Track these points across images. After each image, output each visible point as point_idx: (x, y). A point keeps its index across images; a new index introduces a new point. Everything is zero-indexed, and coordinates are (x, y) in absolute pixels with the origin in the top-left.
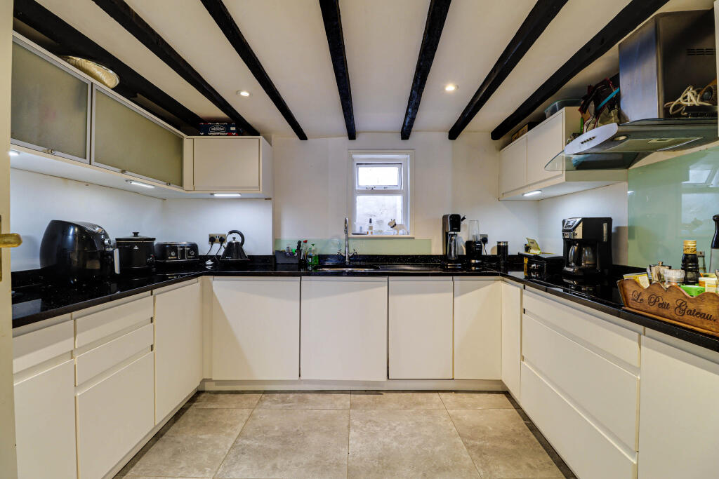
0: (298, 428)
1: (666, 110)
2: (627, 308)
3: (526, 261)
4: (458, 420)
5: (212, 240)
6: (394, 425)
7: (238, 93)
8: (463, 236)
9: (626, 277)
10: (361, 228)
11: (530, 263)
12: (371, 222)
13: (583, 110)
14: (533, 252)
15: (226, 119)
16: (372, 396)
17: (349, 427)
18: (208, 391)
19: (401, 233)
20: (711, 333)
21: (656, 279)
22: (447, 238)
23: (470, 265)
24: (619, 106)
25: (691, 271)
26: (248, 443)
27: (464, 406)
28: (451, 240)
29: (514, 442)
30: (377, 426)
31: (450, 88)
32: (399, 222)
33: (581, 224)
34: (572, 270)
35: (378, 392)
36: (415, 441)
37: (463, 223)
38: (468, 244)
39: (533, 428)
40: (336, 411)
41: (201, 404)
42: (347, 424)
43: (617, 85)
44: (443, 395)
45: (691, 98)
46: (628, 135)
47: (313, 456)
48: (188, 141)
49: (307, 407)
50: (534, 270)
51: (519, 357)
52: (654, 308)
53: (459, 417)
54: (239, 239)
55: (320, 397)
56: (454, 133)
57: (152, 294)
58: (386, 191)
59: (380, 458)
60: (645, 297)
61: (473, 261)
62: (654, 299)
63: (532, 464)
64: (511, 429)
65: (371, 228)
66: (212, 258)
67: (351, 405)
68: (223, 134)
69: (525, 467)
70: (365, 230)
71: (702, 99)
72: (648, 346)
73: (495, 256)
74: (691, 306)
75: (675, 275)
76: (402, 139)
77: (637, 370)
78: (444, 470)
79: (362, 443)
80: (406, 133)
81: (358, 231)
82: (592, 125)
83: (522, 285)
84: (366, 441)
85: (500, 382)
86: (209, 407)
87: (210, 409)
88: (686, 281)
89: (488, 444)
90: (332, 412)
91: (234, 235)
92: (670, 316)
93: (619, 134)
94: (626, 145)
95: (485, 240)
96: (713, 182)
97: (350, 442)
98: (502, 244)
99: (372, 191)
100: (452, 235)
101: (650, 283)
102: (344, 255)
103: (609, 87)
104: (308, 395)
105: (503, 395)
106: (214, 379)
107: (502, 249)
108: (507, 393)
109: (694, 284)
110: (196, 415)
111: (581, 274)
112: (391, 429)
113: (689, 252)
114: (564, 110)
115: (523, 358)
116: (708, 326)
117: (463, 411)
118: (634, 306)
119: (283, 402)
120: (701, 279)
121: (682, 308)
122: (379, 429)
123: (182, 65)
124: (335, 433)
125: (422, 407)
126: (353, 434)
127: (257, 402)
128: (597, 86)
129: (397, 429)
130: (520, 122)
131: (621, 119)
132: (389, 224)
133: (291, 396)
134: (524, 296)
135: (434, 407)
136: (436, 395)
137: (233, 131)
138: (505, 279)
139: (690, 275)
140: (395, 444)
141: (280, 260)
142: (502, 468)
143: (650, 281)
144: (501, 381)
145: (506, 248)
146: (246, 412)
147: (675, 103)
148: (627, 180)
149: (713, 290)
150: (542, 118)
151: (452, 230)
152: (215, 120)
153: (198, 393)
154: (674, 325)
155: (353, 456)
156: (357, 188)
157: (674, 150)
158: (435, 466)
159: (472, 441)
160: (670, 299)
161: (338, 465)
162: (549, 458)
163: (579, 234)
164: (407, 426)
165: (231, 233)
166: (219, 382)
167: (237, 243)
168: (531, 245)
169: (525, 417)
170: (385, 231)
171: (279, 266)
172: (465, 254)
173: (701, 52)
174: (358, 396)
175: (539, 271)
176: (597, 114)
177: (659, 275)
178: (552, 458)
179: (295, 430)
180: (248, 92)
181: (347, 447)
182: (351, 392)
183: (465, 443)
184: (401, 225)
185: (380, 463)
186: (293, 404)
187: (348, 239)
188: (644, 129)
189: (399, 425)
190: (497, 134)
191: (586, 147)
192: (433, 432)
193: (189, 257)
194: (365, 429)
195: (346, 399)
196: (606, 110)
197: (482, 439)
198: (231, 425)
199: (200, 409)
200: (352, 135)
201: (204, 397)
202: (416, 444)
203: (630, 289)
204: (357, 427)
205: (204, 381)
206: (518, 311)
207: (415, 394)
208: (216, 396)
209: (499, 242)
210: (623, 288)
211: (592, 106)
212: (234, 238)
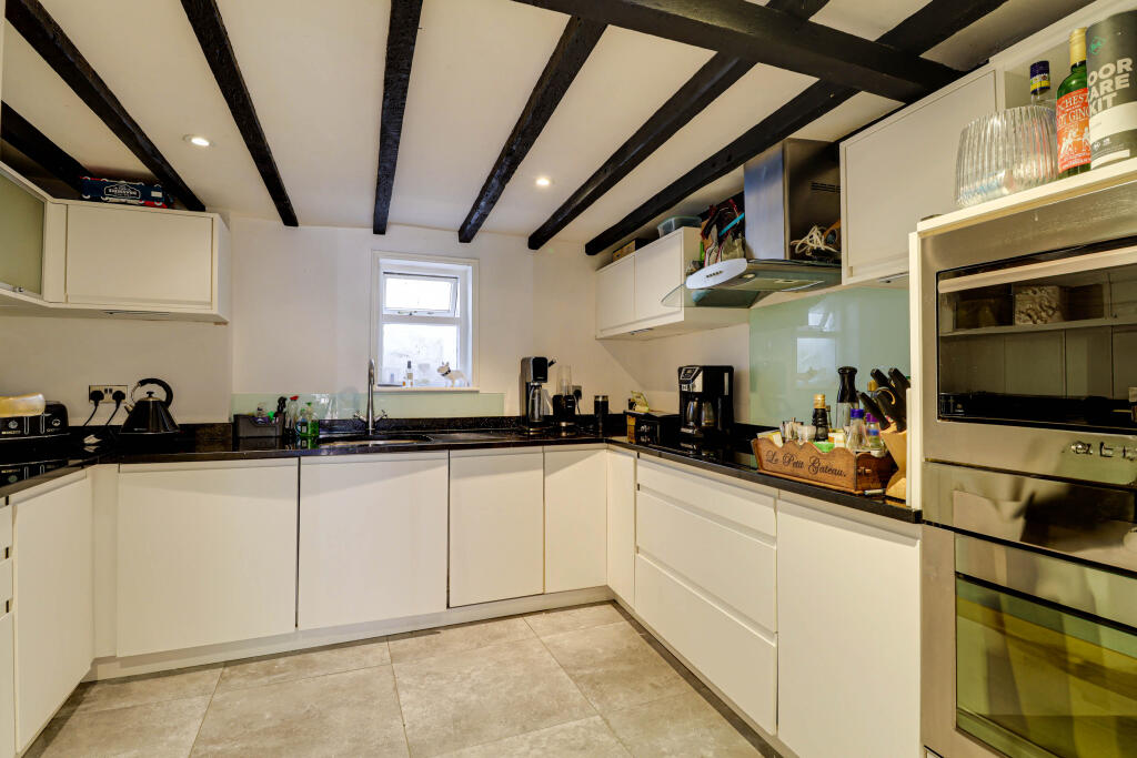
0: (308, 707)
1: (792, 248)
2: (762, 471)
3: (631, 422)
4: (557, 647)
5: (96, 396)
6: (467, 671)
7: (186, 138)
8: (551, 388)
9: (760, 435)
10: (392, 376)
11: (638, 426)
12: (409, 366)
13: (705, 234)
14: (640, 409)
15: (145, 175)
16: (424, 638)
17: (395, 689)
18: (104, 681)
19: (458, 384)
20: (842, 489)
21: (789, 436)
22: (528, 393)
23: (560, 429)
24: (744, 235)
25: (821, 426)
26: (219, 748)
27: (562, 629)
28: (534, 396)
29: (631, 662)
30: (442, 679)
31: (543, 182)
32: (453, 368)
33: (701, 374)
34: (690, 431)
35: (432, 631)
36: (502, 687)
37: (550, 370)
38: (556, 400)
39: (651, 639)
40: (368, 671)
41: (96, 702)
42: (390, 686)
43: (741, 209)
44: (530, 619)
45: (815, 240)
46: (756, 273)
47: (346, 743)
48: (55, 208)
49: (316, 673)
50: (643, 434)
51: (633, 549)
52: (789, 469)
53: (558, 644)
54: (160, 394)
55: (335, 654)
56: (537, 240)
57: (7, 503)
58: (431, 319)
59: (456, 720)
60: (780, 457)
61: (564, 424)
62: (789, 459)
63: (656, 683)
64: (625, 647)
65: (410, 376)
66: (96, 430)
67: (391, 657)
68: (132, 201)
69: (648, 688)
70: (399, 379)
71: (827, 243)
72: (783, 511)
73: (591, 416)
74: (824, 463)
75: (807, 431)
76: (461, 241)
77: (774, 539)
78: (549, 715)
79: (423, 707)
80: (466, 233)
81: (387, 380)
82: (714, 254)
83: (635, 453)
84: (429, 703)
85: (606, 588)
86: (116, 706)
87: (120, 709)
88: (817, 438)
89: (600, 670)
90: (362, 672)
91: (149, 387)
92: (805, 475)
93: (747, 272)
94: (753, 284)
95: (578, 393)
96: (827, 325)
97: (404, 709)
98: (600, 399)
99: (411, 318)
100: (536, 387)
101: (784, 442)
102: (365, 420)
103: (733, 211)
104: (314, 655)
105: (609, 606)
106: (118, 656)
107: (601, 405)
108: (614, 602)
109: (824, 440)
110: (91, 725)
111: (701, 436)
112: (463, 679)
113: (819, 407)
114: (682, 229)
115: (637, 550)
116: (839, 482)
117: (561, 635)
118: (769, 467)
119: (268, 673)
120: (830, 435)
121: (815, 466)
122: (444, 682)
123: (90, 80)
124: (376, 702)
125: (504, 640)
126: (404, 697)
127: (216, 682)
128: (720, 206)
129: (474, 675)
130: (625, 235)
131: (746, 253)
132: (439, 370)
133: (282, 661)
134: (639, 467)
135: (520, 638)
136: (519, 621)
137: (158, 199)
138: (610, 446)
139: (821, 431)
140: (474, 697)
141: (245, 431)
142: (621, 695)
143: (784, 440)
144: (607, 586)
145: (605, 404)
146: (200, 702)
147: (801, 242)
148: (748, 322)
149: (842, 445)
150: (653, 236)
151: (535, 380)
152: (117, 176)
153: (84, 687)
154: (810, 484)
155: (413, 727)
156: (385, 313)
157: (797, 291)
158: (536, 713)
159: (579, 671)
160: (804, 457)
161: (391, 745)
162: (674, 672)
163: (698, 385)
164: (486, 669)
165: (143, 383)
166: (126, 661)
167: (157, 403)
168: (637, 400)
169: (639, 627)
170: (431, 380)
171: (241, 442)
172: (551, 414)
173: (825, 188)
174: (402, 642)
175: (651, 434)
176: (720, 240)
177: (793, 433)
178: (677, 670)
179: (303, 711)
180: (208, 139)
181: (399, 717)
182: (388, 638)
183: (571, 676)
184: (457, 371)
185: (455, 727)
186: (289, 673)
187: (371, 393)
188: (770, 267)
189: (474, 670)
190: (593, 247)
191: (711, 283)
192: (525, 670)
193: (49, 430)
194: (423, 687)
195: (381, 649)
196: (730, 237)
197: (591, 666)
198: (175, 728)
199: (97, 714)
200: (380, 228)
201: (99, 692)
202: (504, 690)
203: (764, 449)
204: (409, 686)
205: (96, 662)
206: (632, 487)
207: (490, 624)
208: (127, 685)
209: (597, 397)
210: (758, 449)
211: (714, 230)
212: (150, 394)
